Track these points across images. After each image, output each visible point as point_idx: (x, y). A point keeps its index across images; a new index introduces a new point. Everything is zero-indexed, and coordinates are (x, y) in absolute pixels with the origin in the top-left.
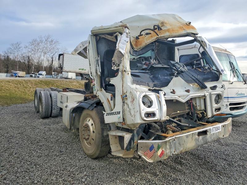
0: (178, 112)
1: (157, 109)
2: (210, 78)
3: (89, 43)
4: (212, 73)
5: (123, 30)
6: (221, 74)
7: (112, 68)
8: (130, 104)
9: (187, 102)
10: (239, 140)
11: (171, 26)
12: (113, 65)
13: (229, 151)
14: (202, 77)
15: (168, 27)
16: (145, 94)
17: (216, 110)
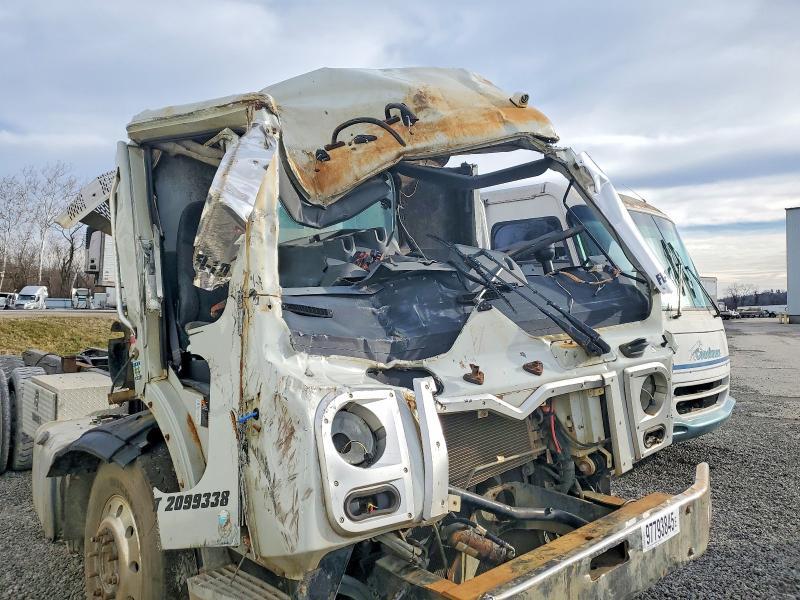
0: (501, 459)
1: (406, 470)
2: (617, 309)
3: (118, 176)
4: (622, 287)
5: (250, 119)
6: (657, 291)
7: (197, 283)
8: (272, 455)
9: (535, 415)
10: (726, 530)
11: (452, 107)
12: (197, 268)
13: (700, 588)
14: (586, 306)
15: (444, 112)
16: (348, 399)
17: (647, 436)
